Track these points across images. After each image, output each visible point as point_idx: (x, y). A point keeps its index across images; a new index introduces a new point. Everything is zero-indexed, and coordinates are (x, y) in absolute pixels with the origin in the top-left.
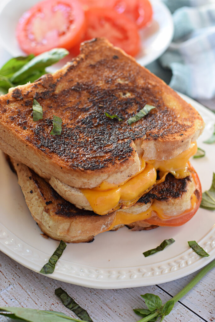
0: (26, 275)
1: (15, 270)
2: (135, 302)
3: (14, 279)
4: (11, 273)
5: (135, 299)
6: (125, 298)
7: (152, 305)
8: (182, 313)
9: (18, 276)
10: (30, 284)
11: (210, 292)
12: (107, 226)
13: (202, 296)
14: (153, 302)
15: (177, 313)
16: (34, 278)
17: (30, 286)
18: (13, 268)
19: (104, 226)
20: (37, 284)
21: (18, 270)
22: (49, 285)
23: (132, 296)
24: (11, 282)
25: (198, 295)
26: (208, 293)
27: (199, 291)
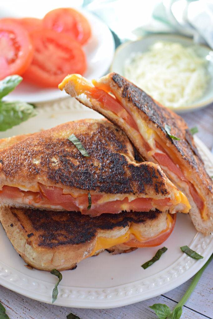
0: (35, 307)
1: (23, 304)
2: (144, 313)
3: (25, 313)
4: (20, 308)
5: (143, 311)
6: (134, 312)
7: (162, 315)
8: (190, 316)
9: (28, 309)
10: (42, 315)
11: (210, 291)
12: (89, 252)
13: (203, 297)
14: (162, 311)
15: (185, 317)
16: (44, 308)
17: (42, 317)
18: (20, 302)
19: (86, 253)
20: (48, 313)
21: (26, 303)
22: (60, 312)
23: (139, 308)
24: (23, 316)
25: (199, 296)
26: (208, 293)
27: (198, 292)
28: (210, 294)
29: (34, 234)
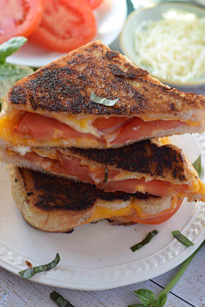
0: (19, 282)
1: (8, 277)
2: (128, 297)
3: (9, 287)
4: (5, 282)
5: (128, 294)
6: (118, 294)
7: (146, 301)
8: (175, 303)
9: (12, 283)
10: (25, 291)
11: (198, 279)
12: (85, 220)
13: (191, 284)
14: (147, 298)
16: (28, 284)
17: (25, 292)
18: (5, 275)
19: (82, 220)
20: (31, 289)
21: (11, 277)
22: (44, 289)
23: (124, 291)
24: (6, 291)
25: (186, 283)
26: (196, 280)
27: (186, 278)
28: (198, 281)
29: (34, 193)
